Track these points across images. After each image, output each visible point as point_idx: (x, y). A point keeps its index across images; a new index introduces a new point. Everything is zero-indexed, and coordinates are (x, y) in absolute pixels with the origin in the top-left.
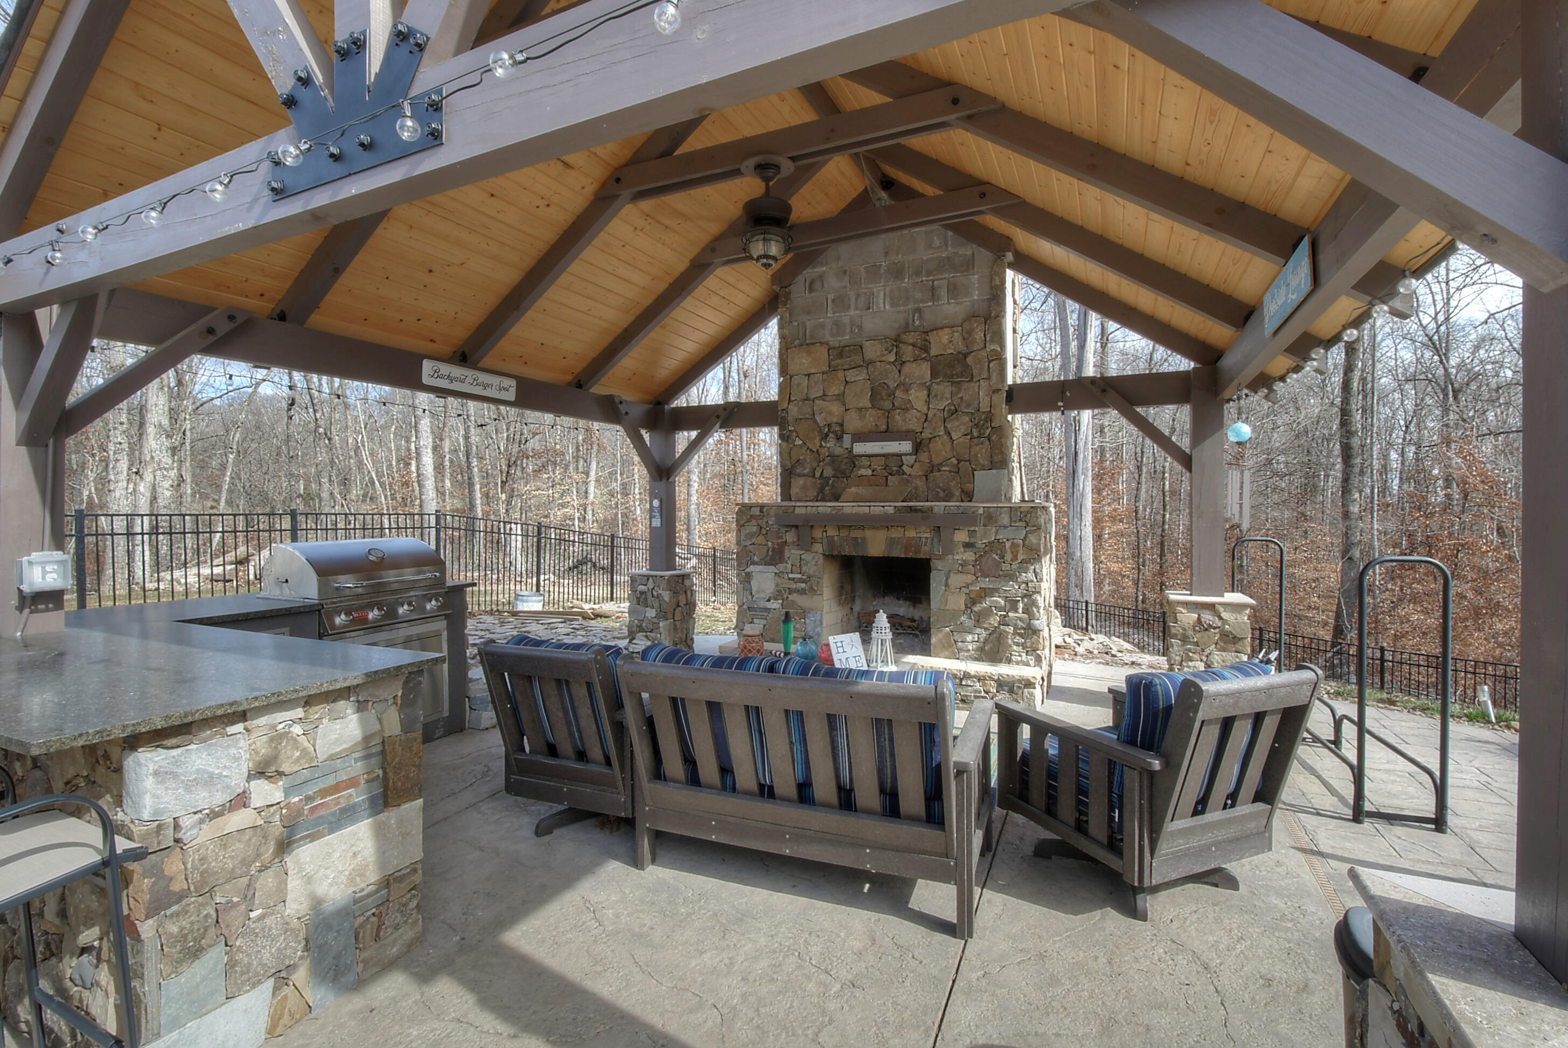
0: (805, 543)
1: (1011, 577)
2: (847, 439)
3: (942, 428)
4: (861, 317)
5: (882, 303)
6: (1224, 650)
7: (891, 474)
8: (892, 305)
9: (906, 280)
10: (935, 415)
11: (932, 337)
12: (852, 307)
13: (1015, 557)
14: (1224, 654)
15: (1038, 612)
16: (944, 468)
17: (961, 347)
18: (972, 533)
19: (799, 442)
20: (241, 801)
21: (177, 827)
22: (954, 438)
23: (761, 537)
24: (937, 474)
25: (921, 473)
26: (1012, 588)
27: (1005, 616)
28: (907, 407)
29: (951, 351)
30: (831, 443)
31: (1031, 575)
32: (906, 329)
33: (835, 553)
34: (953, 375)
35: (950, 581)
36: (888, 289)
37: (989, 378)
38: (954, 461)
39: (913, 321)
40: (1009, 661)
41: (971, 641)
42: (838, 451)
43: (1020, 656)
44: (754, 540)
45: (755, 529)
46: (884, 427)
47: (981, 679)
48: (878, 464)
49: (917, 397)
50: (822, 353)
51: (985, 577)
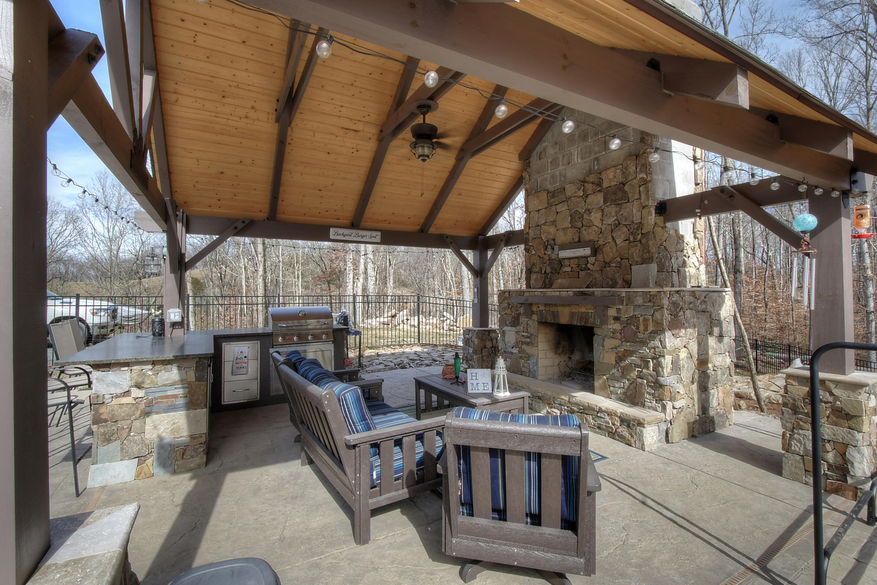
0: (529, 314)
1: (644, 343)
2: (557, 248)
3: (610, 237)
4: (565, 170)
5: (576, 159)
6: (836, 425)
7: (581, 270)
8: (582, 159)
9: (590, 140)
10: (606, 229)
11: (604, 176)
12: (561, 164)
13: (646, 329)
14: (835, 428)
15: (663, 371)
16: (612, 265)
17: (621, 179)
18: (619, 310)
19: (534, 252)
20: (127, 393)
21: (104, 398)
22: (618, 243)
23: (509, 310)
24: (608, 269)
25: (598, 269)
26: (645, 351)
27: (641, 372)
28: (590, 225)
29: (615, 183)
30: (549, 252)
31: (657, 343)
32: (590, 172)
33: (544, 321)
34: (616, 199)
35: (605, 344)
36: (579, 149)
37: (639, 199)
38: (618, 259)
39: (594, 167)
40: (643, 406)
41: (619, 387)
42: (552, 256)
43: (651, 402)
44: (506, 311)
45: (506, 305)
46: (577, 239)
47: (610, 414)
48: (574, 263)
49: (596, 217)
50: (544, 195)
51: (627, 342)
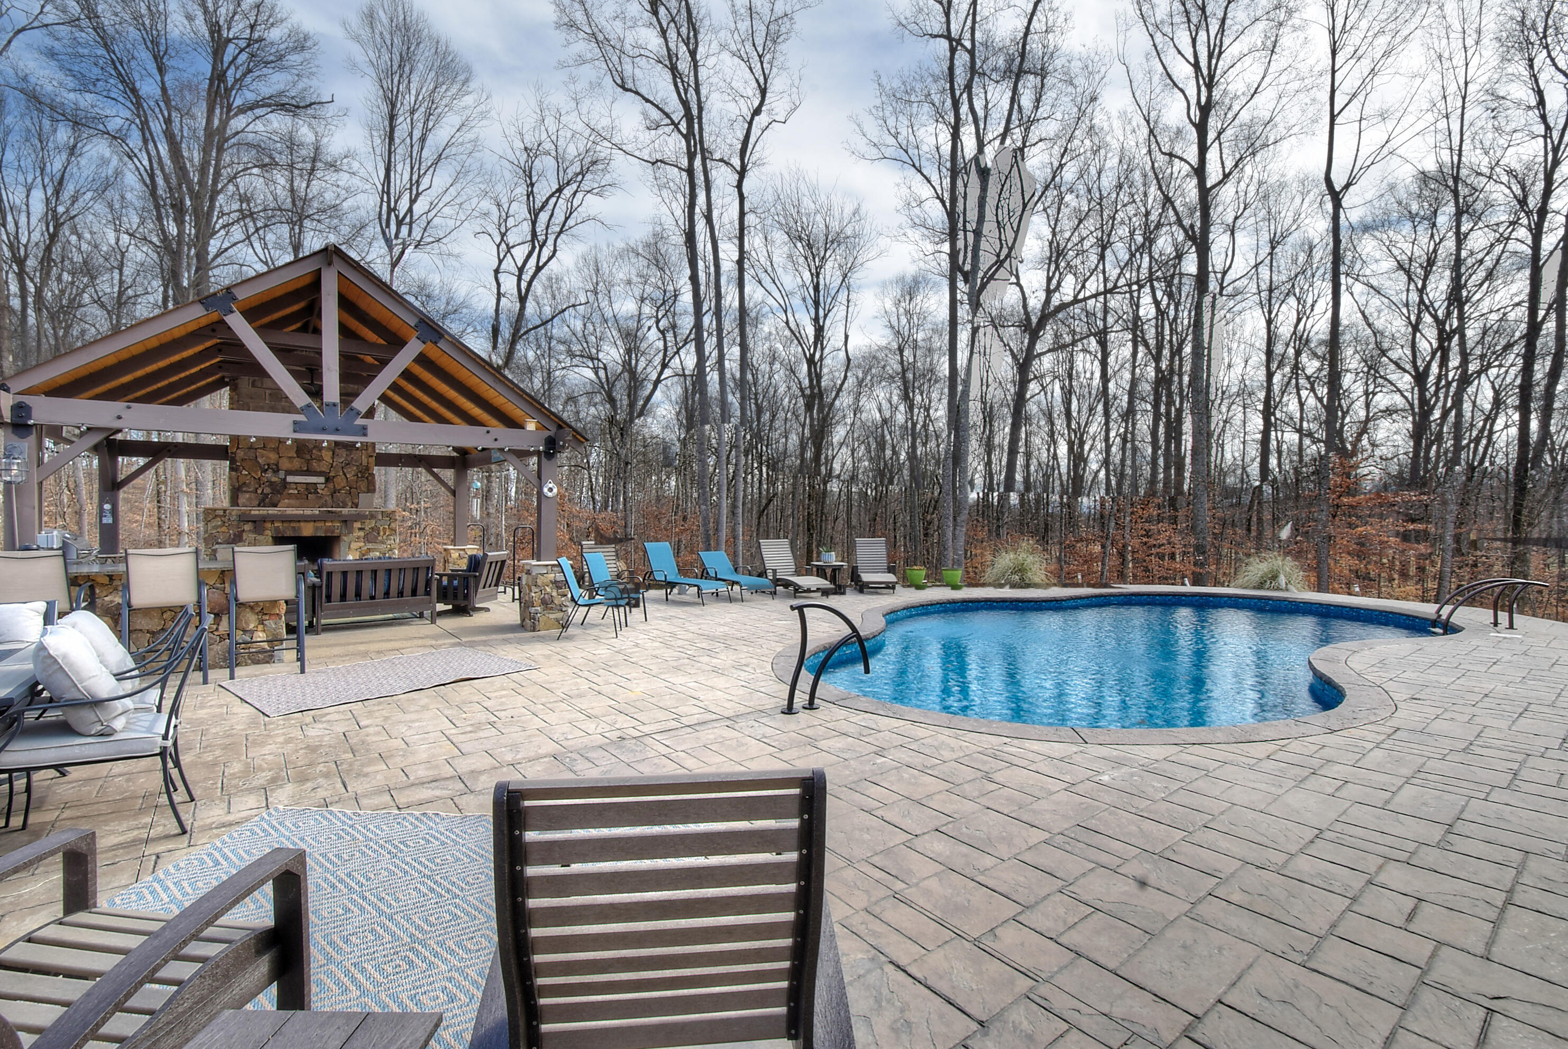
0: (257, 531)
1: (383, 543)
2: (282, 474)
3: (341, 471)
7: (311, 493)
10: (337, 465)
13: (385, 534)
16: (342, 492)
18: (363, 523)
19: (244, 472)
22: (348, 476)
23: (224, 528)
24: (339, 494)
25: (329, 493)
30: (269, 475)
33: (280, 535)
35: (351, 546)
38: (348, 488)
42: (274, 479)
44: (218, 529)
45: (218, 522)
46: (305, 468)
48: (302, 488)
49: (326, 454)
51: (370, 543)
